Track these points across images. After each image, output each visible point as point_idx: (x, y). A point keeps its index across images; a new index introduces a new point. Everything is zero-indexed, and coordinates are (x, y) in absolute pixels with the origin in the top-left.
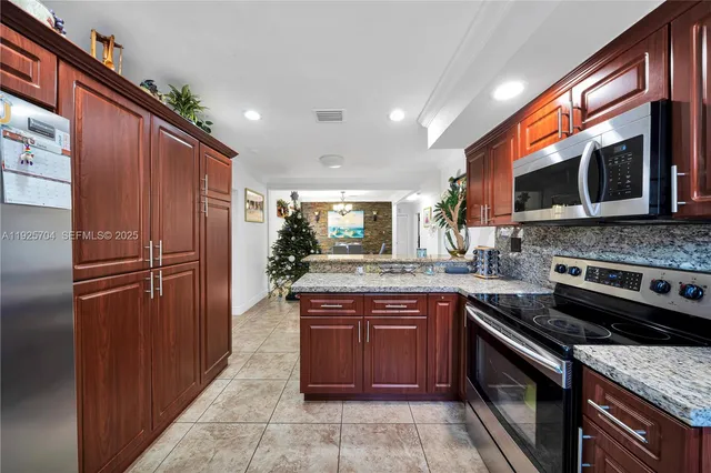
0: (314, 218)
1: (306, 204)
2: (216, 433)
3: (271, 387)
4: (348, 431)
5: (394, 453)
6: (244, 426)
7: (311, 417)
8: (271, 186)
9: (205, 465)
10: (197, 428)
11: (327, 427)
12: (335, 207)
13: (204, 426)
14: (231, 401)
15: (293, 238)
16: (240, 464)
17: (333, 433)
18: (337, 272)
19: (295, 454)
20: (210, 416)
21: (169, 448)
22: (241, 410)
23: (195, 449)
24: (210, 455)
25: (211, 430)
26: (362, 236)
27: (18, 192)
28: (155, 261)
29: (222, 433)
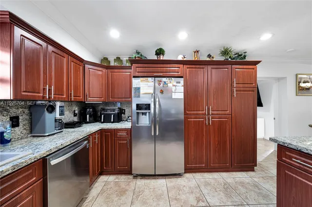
2: (225, 186)
6: (237, 195)
9: (214, 190)
10: (222, 180)
13: (225, 181)
16: (223, 202)
20: (229, 181)
21: (211, 177)
23: (216, 184)
24: (218, 190)
25: (225, 184)
27: (174, 96)
28: (209, 113)
29: (227, 189)
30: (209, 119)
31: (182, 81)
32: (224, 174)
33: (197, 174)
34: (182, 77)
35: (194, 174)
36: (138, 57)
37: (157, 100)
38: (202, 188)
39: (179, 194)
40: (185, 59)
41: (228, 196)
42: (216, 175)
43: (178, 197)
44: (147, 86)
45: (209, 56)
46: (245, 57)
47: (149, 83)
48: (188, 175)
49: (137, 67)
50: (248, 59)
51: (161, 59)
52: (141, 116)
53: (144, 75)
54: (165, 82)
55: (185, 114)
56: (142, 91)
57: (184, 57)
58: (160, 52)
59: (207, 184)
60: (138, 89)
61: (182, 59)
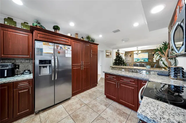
0: (129, 56)
1: (127, 52)
3: (102, 92)
4: (111, 107)
5: (118, 116)
6: (94, 96)
7: (105, 101)
8: (114, 49)
11: (107, 104)
12: (134, 52)
14: (94, 92)
15: (117, 61)
16: (90, 101)
17: (108, 105)
18: (118, 70)
19: (98, 104)
20: (90, 92)
22: (95, 94)
24: (87, 97)
25: (89, 94)
26: (147, 61)
27: (67, 56)
28: (82, 64)
29: (90, 95)
30: (82, 67)
31: (70, 47)
32: (88, 91)
33: (77, 95)
34: (70, 46)
35: (76, 96)
36: (39, 26)
37: (56, 57)
38: (81, 100)
39: (72, 107)
40: (71, 36)
41: (91, 98)
42: (85, 92)
43: (72, 108)
44: (48, 48)
45: (82, 38)
46: (94, 41)
47: (50, 46)
48: (73, 97)
49: (38, 33)
50: (95, 42)
51: (58, 32)
52: (42, 68)
53: (45, 40)
54: (61, 47)
55: (72, 65)
56: (44, 51)
57: (71, 35)
58: (56, 28)
59: (83, 97)
60: (41, 50)
61: (70, 36)
